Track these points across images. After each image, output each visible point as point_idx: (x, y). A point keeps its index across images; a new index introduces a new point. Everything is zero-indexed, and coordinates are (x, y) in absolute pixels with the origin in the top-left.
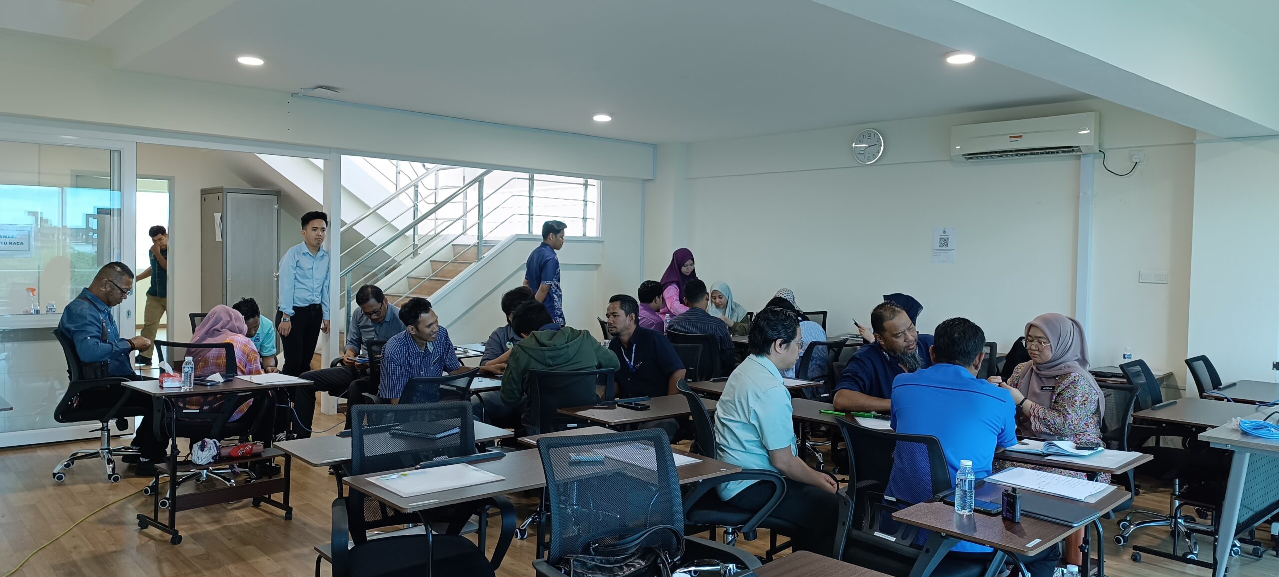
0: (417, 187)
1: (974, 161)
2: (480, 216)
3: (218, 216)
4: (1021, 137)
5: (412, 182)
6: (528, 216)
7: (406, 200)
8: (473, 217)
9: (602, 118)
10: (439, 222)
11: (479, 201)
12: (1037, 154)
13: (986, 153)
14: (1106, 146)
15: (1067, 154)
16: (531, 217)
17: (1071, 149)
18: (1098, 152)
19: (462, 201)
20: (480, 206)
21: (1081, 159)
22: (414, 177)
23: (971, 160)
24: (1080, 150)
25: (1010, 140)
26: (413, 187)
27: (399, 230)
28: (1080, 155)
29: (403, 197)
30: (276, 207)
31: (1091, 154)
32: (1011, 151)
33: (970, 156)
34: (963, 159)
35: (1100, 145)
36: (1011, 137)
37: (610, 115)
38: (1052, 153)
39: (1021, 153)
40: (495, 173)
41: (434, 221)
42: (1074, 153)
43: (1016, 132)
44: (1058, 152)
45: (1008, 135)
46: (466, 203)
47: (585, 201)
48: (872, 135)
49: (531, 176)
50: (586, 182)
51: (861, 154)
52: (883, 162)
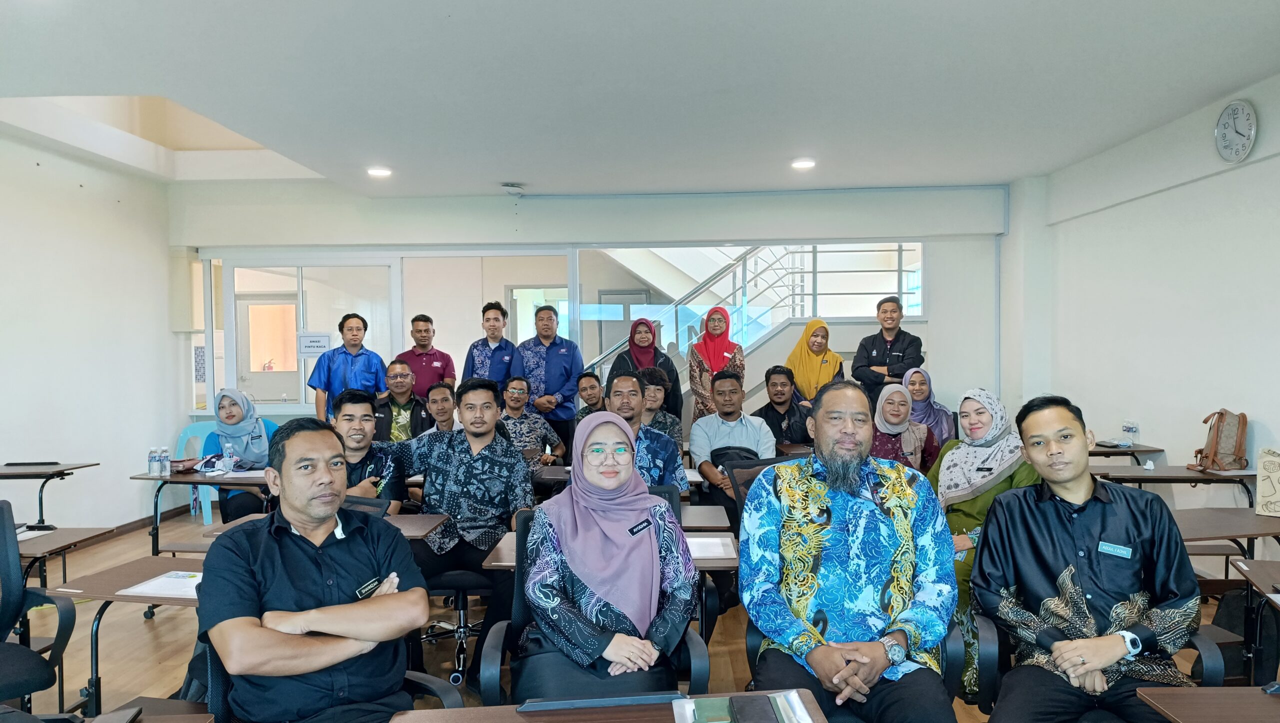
6: (811, 296)
9: (803, 165)
16: (816, 296)
20: (744, 288)
47: (900, 271)
48: (1240, 111)
49: (814, 248)
50: (900, 247)
51: (1226, 147)
52: (1258, 155)
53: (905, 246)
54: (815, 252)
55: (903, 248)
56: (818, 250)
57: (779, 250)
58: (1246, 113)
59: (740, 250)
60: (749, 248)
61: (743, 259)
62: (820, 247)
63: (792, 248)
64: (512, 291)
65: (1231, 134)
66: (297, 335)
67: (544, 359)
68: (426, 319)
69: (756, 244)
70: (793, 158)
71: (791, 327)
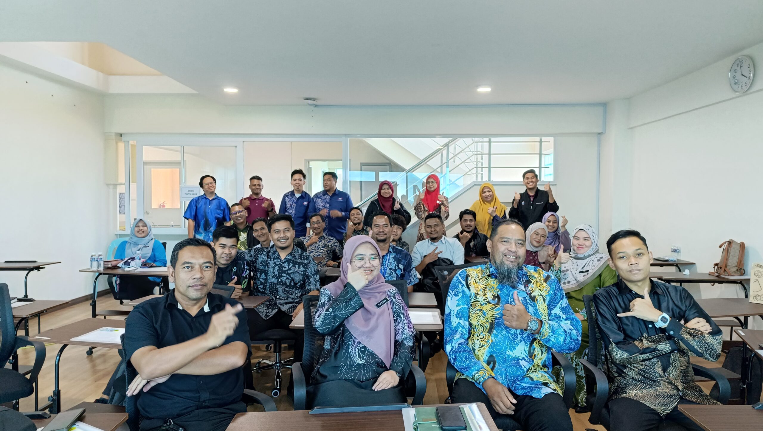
11: (447, 160)
20: (447, 163)
37: (487, 86)
40: (460, 140)
47: (540, 154)
48: (744, 62)
49: (490, 140)
50: (541, 140)
51: (735, 84)
52: (754, 89)
53: (544, 139)
54: (490, 142)
55: (543, 141)
56: (492, 141)
57: (469, 140)
58: (747, 63)
59: (446, 140)
60: (451, 139)
61: (447, 145)
62: (493, 139)
63: (476, 139)
64: (309, 162)
65: (738, 75)
66: (180, 187)
67: (328, 203)
68: (259, 178)
69: (455, 137)
70: (478, 86)
71: (475, 187)
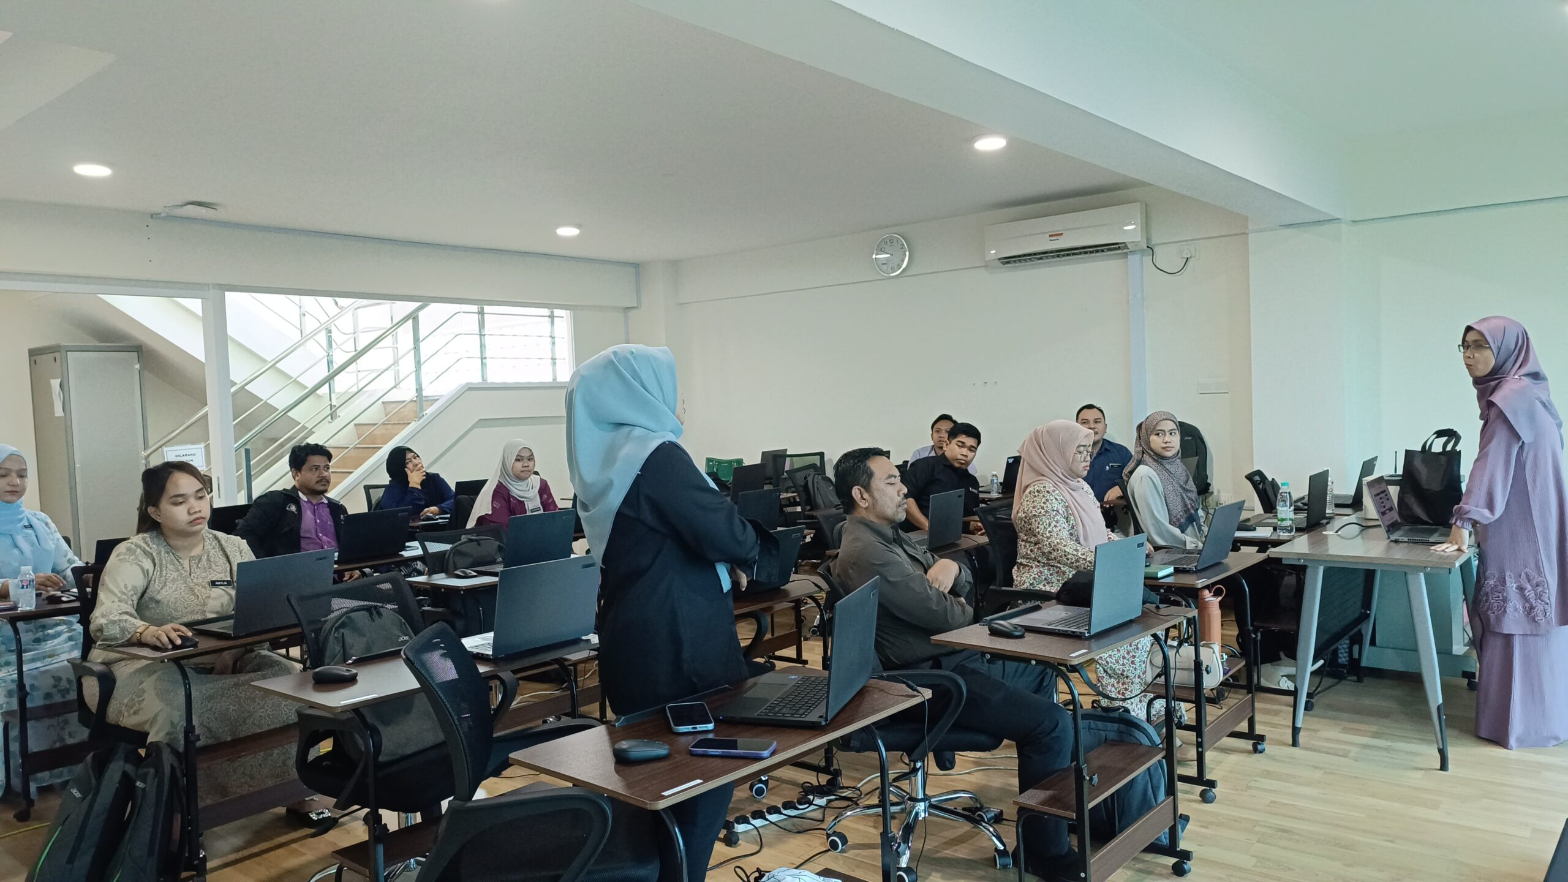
0: (330, 332)
1: (1011, 265)
2: (418, 363)
3: (55, 383)
4: (1062, 234)
5: (322, 325)
6: (480, 360)
7: (316, 349)
8: (407, 365)
10: (361, 375)
11: (414, 344)
12: (1081, 253)
13: (1025, 255)
14: (1154, 241)
15: (1113, 252)
16: (484, 360)
17: (1117, 246)
18: (1146, 248)
19: (391, 345)
20: (416, 348)
21: (1129, 257)
22: (324, 319)
23: (1008, 265)
24: (1126, 247)
25: (1049, 238)
26: (324, 332)
27: (307, 388)
28: (1126, 253)
29: (311, 344)
30: (137, 366)
31: (1139, 250)
32: (1051, 252)
33: (1008, 260)
34: (998, 263)
35: (1148, 240)
36: (1050, 236)
37: (578, 226)
38: (1097, 251)
39: (1062, 253)
40: (434, 307)
41: (355, 374)
42: (1120, 251)
43: (1057, 229)
44: (1102, 251)
45: (1047, 233)
46: (397, 348)
47: (553, 337)
48: (895, 241)
50: (552, 313)
51: (884, 264)
52: (909, 272)
54: (481, 313)
56: (484, 311)
58: (900, 243)
60: (420, 304)
61: (413, 317)
